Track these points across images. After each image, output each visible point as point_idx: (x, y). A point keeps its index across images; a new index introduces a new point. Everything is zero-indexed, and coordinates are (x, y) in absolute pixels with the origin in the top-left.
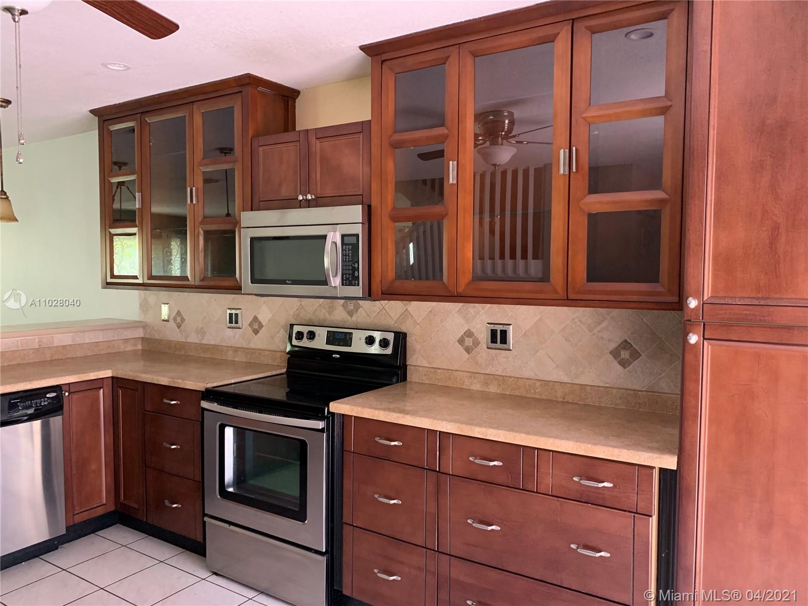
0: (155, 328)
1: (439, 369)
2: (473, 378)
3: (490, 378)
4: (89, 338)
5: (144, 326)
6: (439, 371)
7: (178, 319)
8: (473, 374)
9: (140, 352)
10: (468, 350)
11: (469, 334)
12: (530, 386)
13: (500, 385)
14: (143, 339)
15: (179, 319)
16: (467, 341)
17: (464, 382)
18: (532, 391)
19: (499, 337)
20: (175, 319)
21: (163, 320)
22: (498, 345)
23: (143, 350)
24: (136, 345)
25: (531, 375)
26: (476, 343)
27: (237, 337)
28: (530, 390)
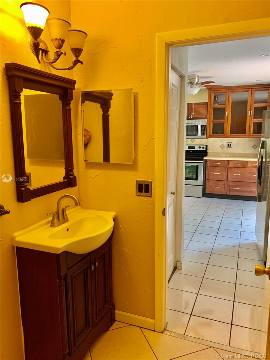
1: (216, 152)
2: (223, 154)
3: (227, 153)
10: (222, 148)
11: (223, 145)
13: (229, 155)
16: (222, 147)
18: (236, 155)
19: (229, 145)
22: (229, 147)
25: (236, 152)
26: (224, 147)
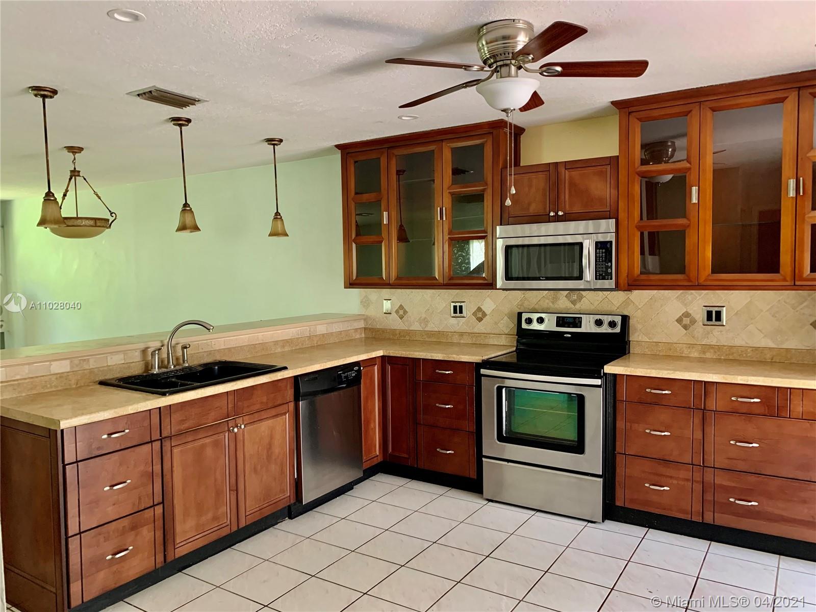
0: (377, 320)
1: (660, 343)
2: (691, 348)
3: (707, 348)
4: (336, 328)
5: (366, 319)
6: (660, 344)
7: (402, 312)
8: (691, 346)
9: (363, 339)
10: (686, 327)
11: (687, 315)
12: (742, 351)
13: (716, 352)
14: (365, 329)
15: (401, 312)
16: (685, 321)
17: (683, 351)
18: (744, 355)
19: (714, 316)
20: (397, 312)
21: (385, 313)
22: (714, 322)
23: (366, 338)
24: (361, 334)
25: (743, 343)
26: (693, 322)
27: (460, 325)
28: (743, 355)
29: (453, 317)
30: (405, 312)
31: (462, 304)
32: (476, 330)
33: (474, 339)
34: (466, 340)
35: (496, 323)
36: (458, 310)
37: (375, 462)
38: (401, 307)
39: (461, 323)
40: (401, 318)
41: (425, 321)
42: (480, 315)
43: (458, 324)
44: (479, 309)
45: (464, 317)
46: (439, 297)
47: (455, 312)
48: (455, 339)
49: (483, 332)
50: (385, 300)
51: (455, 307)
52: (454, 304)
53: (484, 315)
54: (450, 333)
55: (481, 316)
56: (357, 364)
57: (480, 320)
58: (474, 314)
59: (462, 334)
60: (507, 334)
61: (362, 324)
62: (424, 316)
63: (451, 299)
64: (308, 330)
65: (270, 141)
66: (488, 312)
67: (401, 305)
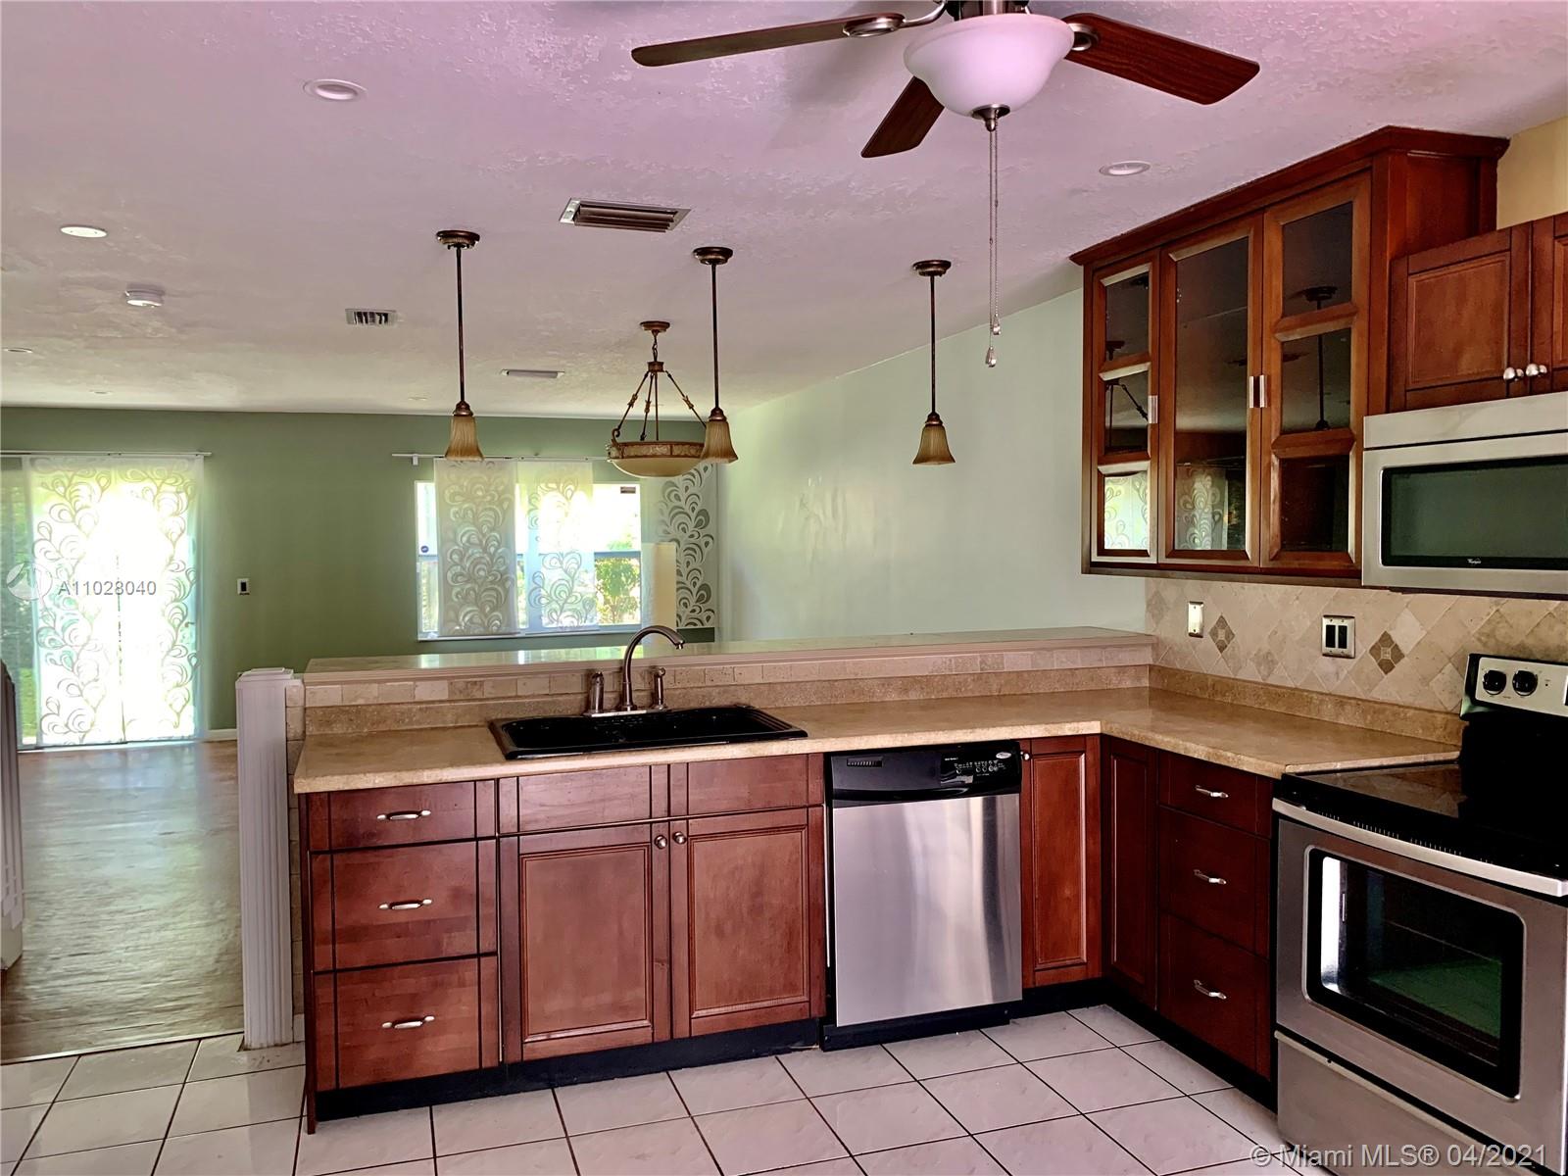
0: (1176, 648)
4: (1059, 661)
5: (1156, 644)
7: (1221, 633)
9: (1146, 693)
14: (1151, 668)
15: (1221, 635)
20: (1214, 634)
21: (1191, 635)
23: (1151, 689)
24: (1139, 679)
27: (1342, 677)
29: (1325, 655)
30: (1230, 635)
31: (1346, 623)
32: (1377, 694)
33: (1369, 717)
34: (1349, 718)
35: (1425, 680)
36: (1336, 638)
37: (1076, 975)
38: (1222, 622)
39: (1346, 672)
40: (1222, 649)
41: (1268, 660)
42: (1387, 654)
43: (1337, 673)
44: (1386, 639)
45: (1348, 657)
46: (1297, 602)
47: (1330, 642)
48: (1328, 713)
49: (1392, 700)
50: (1192, 603)
51: (1330, 629)
52: (1326, 622)
53: (1398, 655)
54: (1315, 696)
55: (1388, 657)
56: (1011, 745)
57: (1387, 667)
58: (1375, 650)
59: (1341, 701)
60: (1447, 713)
61: (1146, 657)
62: (1266, 647)
63: (1322, 611)
64: (979, 659)
65: (923, 267)
66: (1406, 647)
67: (1222, 617)
